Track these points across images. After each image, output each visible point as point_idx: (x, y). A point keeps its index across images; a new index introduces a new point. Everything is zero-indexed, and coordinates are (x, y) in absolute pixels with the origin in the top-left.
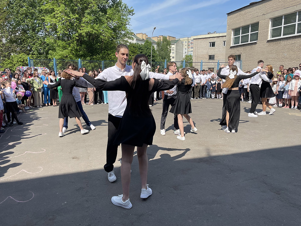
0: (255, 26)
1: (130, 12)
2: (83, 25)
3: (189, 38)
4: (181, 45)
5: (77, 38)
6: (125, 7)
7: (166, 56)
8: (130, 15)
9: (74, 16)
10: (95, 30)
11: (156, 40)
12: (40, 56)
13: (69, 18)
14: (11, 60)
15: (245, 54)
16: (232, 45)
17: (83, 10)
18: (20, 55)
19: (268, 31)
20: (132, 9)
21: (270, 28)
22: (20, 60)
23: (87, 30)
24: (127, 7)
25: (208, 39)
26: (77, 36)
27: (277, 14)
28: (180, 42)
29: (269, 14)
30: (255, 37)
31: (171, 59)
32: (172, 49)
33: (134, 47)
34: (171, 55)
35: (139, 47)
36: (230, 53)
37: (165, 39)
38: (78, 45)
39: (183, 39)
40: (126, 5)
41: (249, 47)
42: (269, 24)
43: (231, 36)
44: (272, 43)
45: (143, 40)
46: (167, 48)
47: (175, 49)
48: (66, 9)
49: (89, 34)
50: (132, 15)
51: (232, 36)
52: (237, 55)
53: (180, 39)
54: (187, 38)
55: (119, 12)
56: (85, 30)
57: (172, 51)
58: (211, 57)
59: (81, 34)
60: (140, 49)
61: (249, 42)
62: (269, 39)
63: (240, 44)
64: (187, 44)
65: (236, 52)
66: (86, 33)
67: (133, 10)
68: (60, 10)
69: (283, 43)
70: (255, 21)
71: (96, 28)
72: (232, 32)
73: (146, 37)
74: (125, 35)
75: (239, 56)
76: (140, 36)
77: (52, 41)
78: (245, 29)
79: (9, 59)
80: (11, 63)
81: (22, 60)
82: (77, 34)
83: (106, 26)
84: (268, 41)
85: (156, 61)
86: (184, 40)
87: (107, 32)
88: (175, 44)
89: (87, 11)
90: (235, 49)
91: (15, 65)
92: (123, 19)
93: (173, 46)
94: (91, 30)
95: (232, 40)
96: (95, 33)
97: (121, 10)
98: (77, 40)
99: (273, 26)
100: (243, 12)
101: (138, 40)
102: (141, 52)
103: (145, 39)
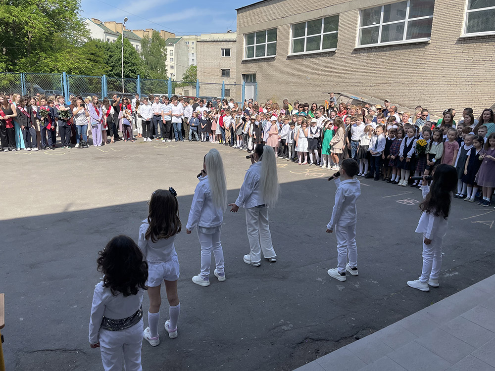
0: (273, 33)
3: (198, 37)
4: (185, 47)
7: (158, 63)
10: (14, 16)
11: (140, 35)
15: (260, 74)
16: (244, 58)
19: (288, 42)
21: (291, 39)
25: (219, 43)
27: (299, 19)
28: (183, 42)
29: (289, 18)
30: (273, 48)
31: (166, 70)
32: (168, 53)
33: (96, 45)
34: (168, 63)
35: (105, 47)
36: (242, 70)
37: (156, 36)
39: (188, 37)
41: (265, 64)
42: (289, 33)
43: (242, 44)
44: (293, 61)
45: (116, 34)
46: (160, 51)
47: (174, 52)
51: (245, 46)
52: (251, 75)
53: (184, 37)
54: (194, 37)
57: (168, 57)
58: (225, 73)
60: (108, 50)
61: (266, 57)
62: (290, 54)
63: (255, 58)
64: (194, 46)
65: (250, 69)
69: (306, 61)
70: (272, 26)
72: (245, 40)
73: (123, 29)
75: (254, 75)
76: (111, 27)
78: (260, 35)
84: (289, 58)
85: (138, 72)
86: (189, 39)
88: (174, 45)
90: (249, 65)
93: (169, 48)
95: (244, 50)
99: (295, 35)
100: (257, 10)
101: (108, 32)
102: (111, 56)
103: (121, 32)
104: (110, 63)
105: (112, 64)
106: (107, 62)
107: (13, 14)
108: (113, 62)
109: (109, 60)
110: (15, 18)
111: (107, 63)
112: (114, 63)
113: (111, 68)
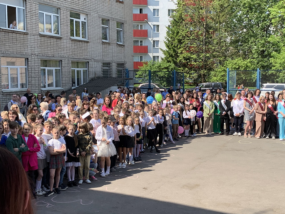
12: (263, 60)
14: (225, 67)
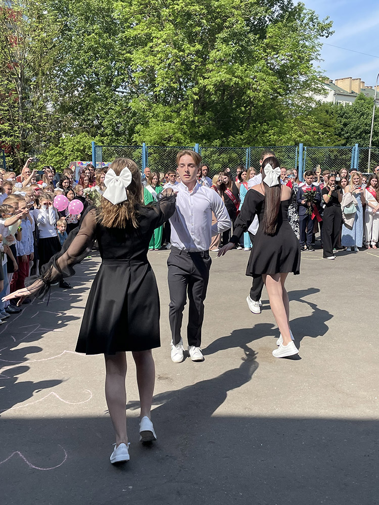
1: (323, 29)
2: (210, 66)
5: (196, 97)
6: (311, 19)
8: (323, 36)
9: (192, 49)
10: (236, 77)
13: (181, 53)
17: (213, 32)
18: (78, 138)
20: (327, 22)
22: (77, 146)
23: (218, 78)
24: (317, 18)
26: (196, 94)
33: (327, 112)
35: (339, 112)
38: (195, 113)
40: (313, 13)
45: (352, 94)
48: (176, 34)
49: (222, 87)
50: (327, 37)
55: (295, 30)
56: (214, 79)
59: (205, 87)
60: (342, 117)
66: (215, 85)
67: (330, 25)
68: (165, 37)
71: (238, 73)
73: (360, 86)
74: (306, 85)
76: (344, 86)
77: (143, 105)
79: (57, 146)
80: (60, 153)
81: (82, 148)
82: (196, 90)
83: (264, 66)
87: (264, 80)
89: (220, 35)
91: (66, 159)
92: (304, 46)
94: (228, 76)
96: (235, 83)
97: (301, 25)
98: (196, 102)
101: (338, 94)
102: (345, 125)
103: (357, 91)
104: (343, 135)
105: (346, 135)
106: (340, 133)
107: (236, 74)
108: (347, 133)
109: (342, 130)
110: (238, 80)
111: (340, 135)
112: (349, 134)
113: (343, 142)
